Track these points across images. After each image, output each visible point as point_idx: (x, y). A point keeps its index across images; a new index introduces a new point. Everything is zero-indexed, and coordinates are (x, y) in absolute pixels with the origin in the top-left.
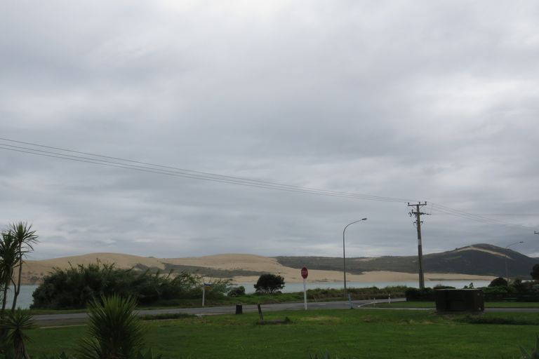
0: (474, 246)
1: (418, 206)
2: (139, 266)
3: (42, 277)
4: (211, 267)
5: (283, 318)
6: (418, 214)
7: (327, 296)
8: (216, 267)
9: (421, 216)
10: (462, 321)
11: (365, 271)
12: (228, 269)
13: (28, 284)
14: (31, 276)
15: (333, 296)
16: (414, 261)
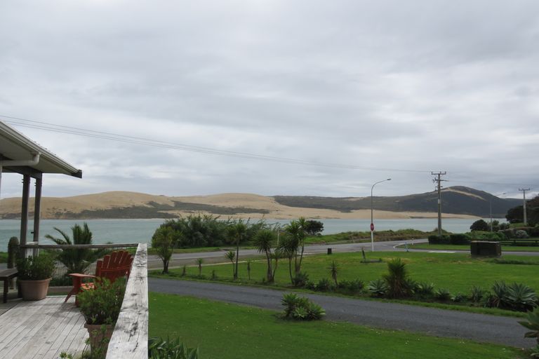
0: (452, 188)
1: (439, 174)
2: (151, 203)
3: (65, 212)
4: (216, 204)
5: (377, 258)
6: (439, 181)
7: (358, 238)
8: (221, 205)
9: (441, 182)
10: (491, 262)
11: (353, 209)
12: (231, 206)
13: (53, 219)
14: (55, 211)
15: (362, 238)
16: (397, 201)
